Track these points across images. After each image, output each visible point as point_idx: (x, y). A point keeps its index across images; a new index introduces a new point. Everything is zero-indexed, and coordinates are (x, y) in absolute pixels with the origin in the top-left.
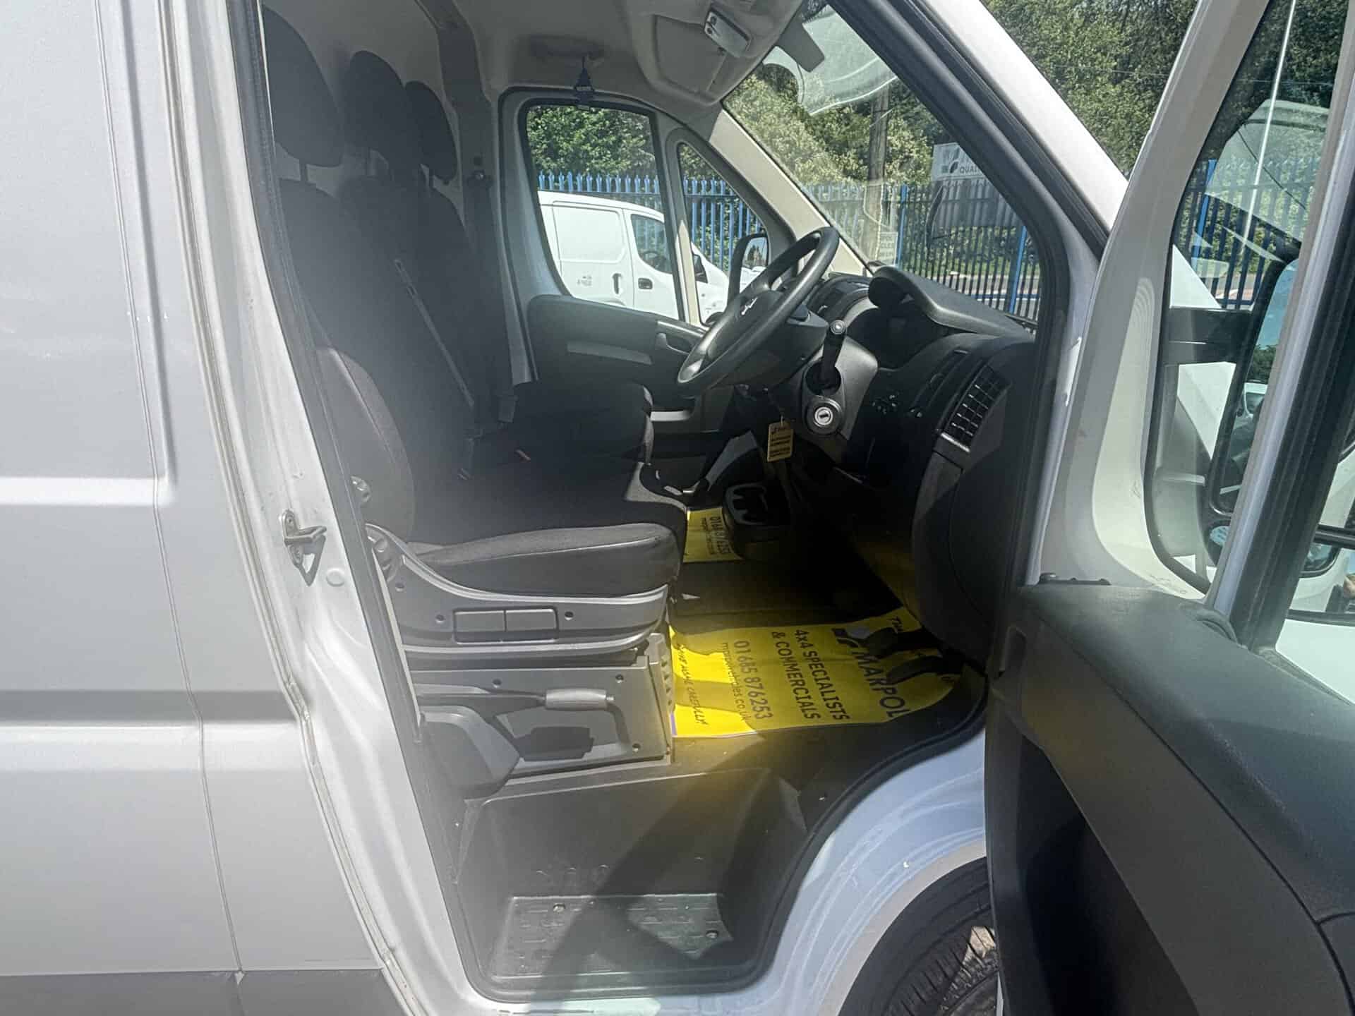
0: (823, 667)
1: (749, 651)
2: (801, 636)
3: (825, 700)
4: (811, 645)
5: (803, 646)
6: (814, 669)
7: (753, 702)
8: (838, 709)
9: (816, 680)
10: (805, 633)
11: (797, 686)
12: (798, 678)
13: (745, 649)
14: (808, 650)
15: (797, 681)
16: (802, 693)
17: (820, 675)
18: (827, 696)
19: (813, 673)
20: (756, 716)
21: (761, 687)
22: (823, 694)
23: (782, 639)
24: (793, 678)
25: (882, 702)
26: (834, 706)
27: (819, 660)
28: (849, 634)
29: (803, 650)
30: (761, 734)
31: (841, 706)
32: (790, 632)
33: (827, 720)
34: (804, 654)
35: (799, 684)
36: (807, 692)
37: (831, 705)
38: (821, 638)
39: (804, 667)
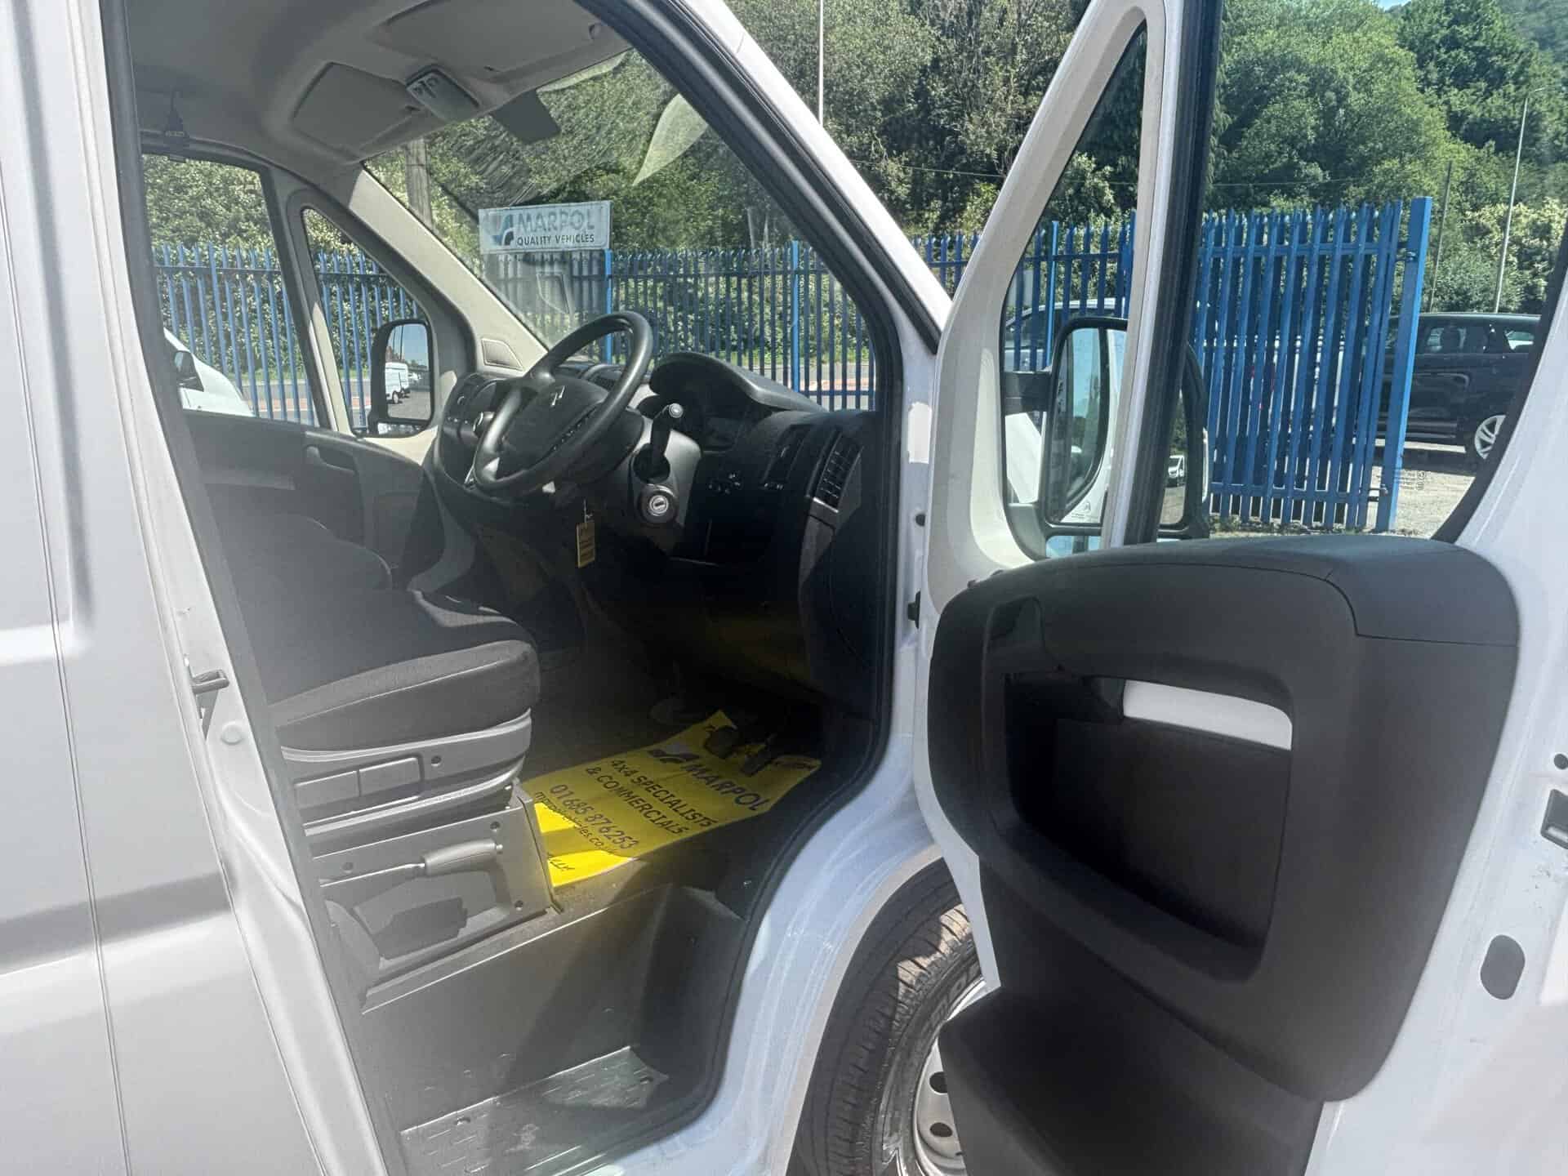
0: (660, 787)
1: (572, 793)
2: (621, 766)
3: (682, 815)
4: (636, 772)
5: (627, 775)
6: (654, 791)
7: (609, 837)
8: (699, 818)
9: (662, 800)
10: (622, 762)
11: (645, 811)
12: (642, 803)
13: (566, 792)
14: (634, 777)
15: (642, 806)
16: (654, 816)
17: (663, 795)
18: (682, 811)
19: (654, 795)
20: (622, 847)
21: (609, 822)
22: (675, 810)
23: (600, 774)
24: (636, 805)
25: (737, 801)
26: (694, 818)
27: (652, 782)
28: (667, 753)
29: (628, 779)
30: (640, 859)
31: (700, 815)
32: (605, 765)
33: (695, 830)
34: (632, 781)
35: (646, 810)
36: (659, 813)
37: (690, 817)
38: (640, 763)
39: (640, 792)
